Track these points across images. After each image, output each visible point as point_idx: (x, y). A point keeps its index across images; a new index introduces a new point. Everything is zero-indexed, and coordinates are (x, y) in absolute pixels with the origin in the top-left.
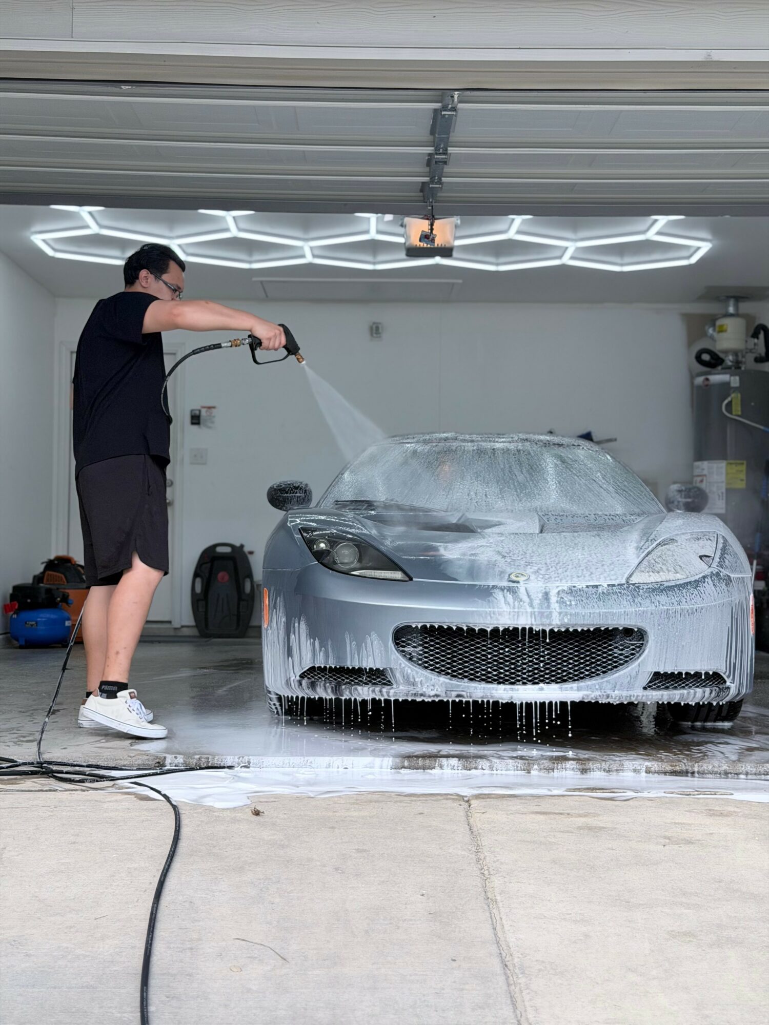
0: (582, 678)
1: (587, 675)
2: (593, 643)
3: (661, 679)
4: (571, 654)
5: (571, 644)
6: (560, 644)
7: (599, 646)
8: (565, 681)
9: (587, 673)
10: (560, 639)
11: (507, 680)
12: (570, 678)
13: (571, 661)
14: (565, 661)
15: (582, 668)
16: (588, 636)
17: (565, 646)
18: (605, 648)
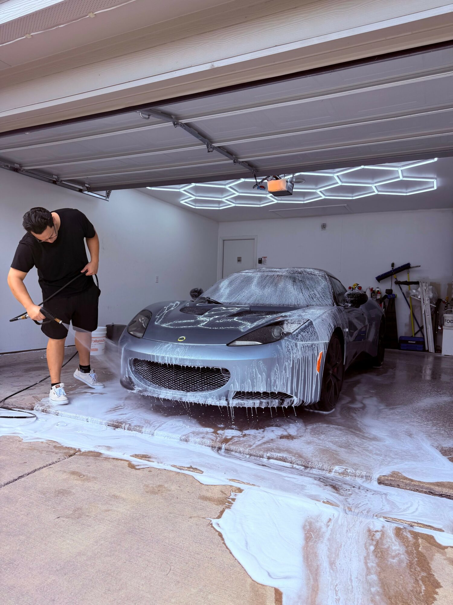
0: (204, 390)
1: (206, 389)
2: (208, 374)
3: (239, 395)
4: (198, 378)
5: (197, 373)
6: (192, 373)
7: (211, 375)
8: (196, 391)
9: (206, 388)
10: (193, 371)
11: (172, 388)
12: (199, 390)
13: (198, 382)
14: (195, 381)
15: (203, 385)
16: (205, 370)
17: (195, 374)
18: (213, 377)
